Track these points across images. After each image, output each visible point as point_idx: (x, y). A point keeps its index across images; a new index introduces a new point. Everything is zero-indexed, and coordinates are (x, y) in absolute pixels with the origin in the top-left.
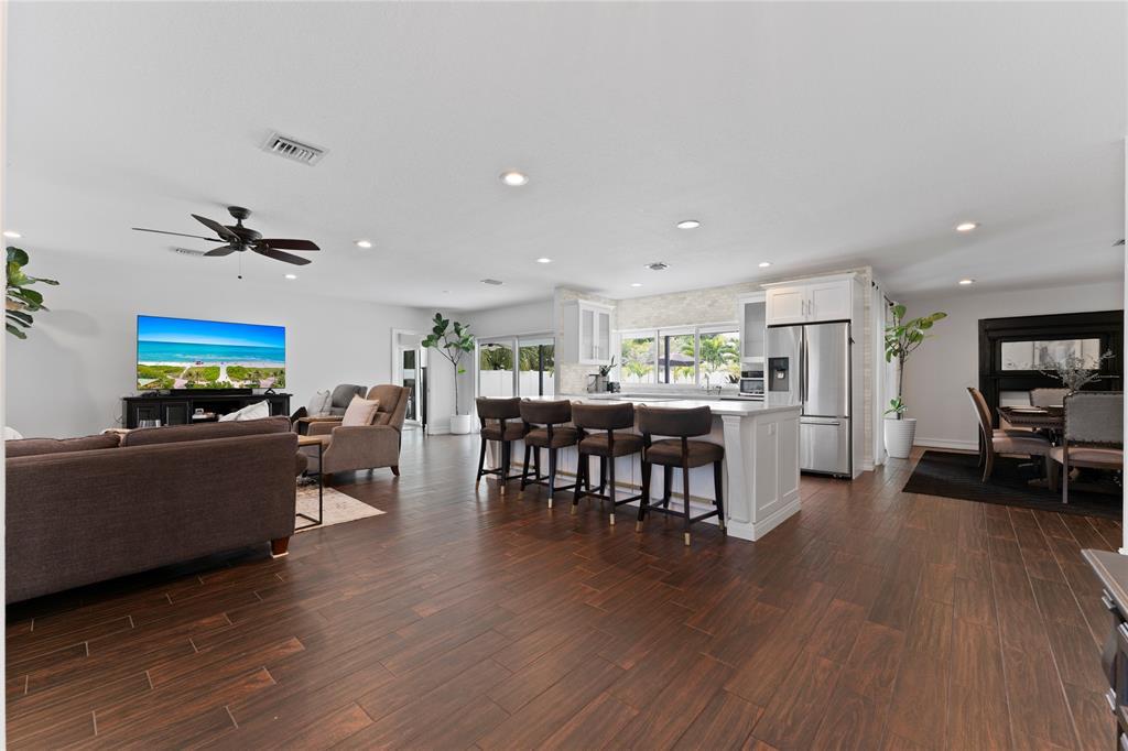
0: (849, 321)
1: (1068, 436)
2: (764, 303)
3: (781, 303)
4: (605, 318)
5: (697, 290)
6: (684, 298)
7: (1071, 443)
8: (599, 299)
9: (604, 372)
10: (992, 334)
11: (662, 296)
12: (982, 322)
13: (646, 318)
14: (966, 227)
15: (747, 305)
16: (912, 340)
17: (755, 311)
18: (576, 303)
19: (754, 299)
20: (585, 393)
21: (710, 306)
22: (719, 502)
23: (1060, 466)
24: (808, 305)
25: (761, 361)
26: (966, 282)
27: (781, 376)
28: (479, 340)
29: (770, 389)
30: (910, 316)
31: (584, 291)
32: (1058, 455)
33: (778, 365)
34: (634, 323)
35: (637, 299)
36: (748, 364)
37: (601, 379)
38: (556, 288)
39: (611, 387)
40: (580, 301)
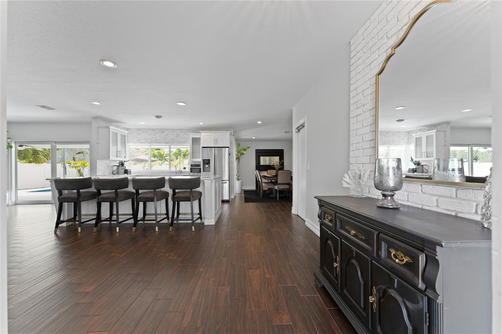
0: (228, 147)
1: (279, 182)
2: (200, 138)
3: (206, 138)
4: (123, 137)
5: (170, 129)
6: (165, 132)
7: (280, 184)
8: (118, 127)
9: (122, 164)
10: (259, 154)
11: (153, 130)
12: (256, 150)
13: (144, 139)
14: (259, 122)
15: (193, 138)
16: (241, 155)
17: (196, 141)
18: (108, 127)
19: (196, 136)
20: (111, 175)
21: (176, 136)
22: (200, 214)
23: (276, 190)
24: (216, 141)
25: (199, 160)
26: (254, 138)
27: (207, 166)
28: (15, 142)
29: (203, 171)
30: (241, 147)
31: (110, 121)
32: (276, 187)
33: (207, 162)
34: (138, 140)
35: (139, 130)
36: (192, 161)
37: (121, 168)
38: (93, 118)
39: (126, 172)
40: (110, 127)
